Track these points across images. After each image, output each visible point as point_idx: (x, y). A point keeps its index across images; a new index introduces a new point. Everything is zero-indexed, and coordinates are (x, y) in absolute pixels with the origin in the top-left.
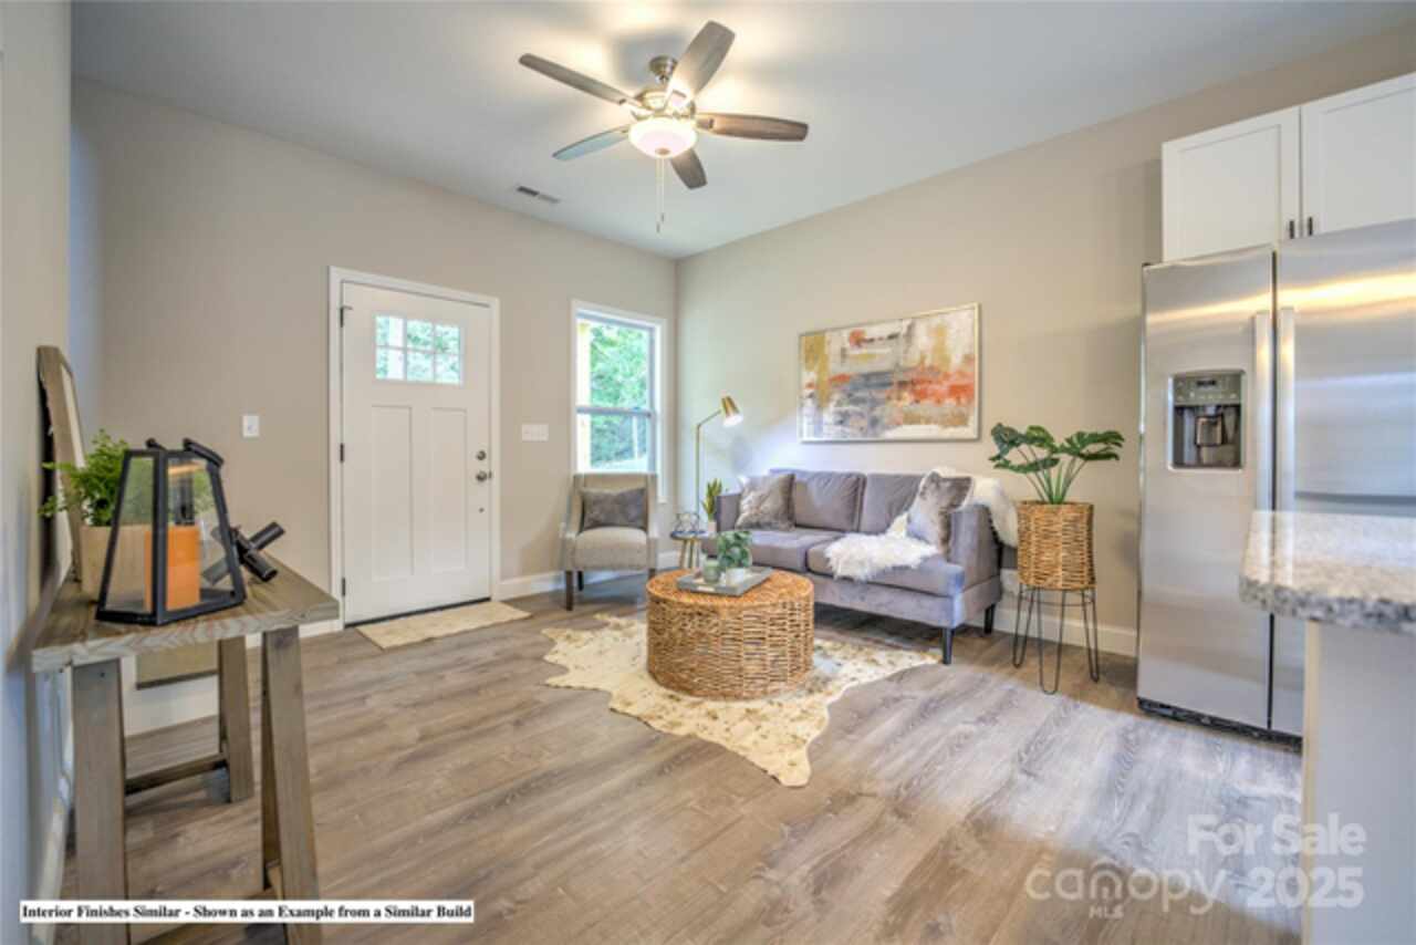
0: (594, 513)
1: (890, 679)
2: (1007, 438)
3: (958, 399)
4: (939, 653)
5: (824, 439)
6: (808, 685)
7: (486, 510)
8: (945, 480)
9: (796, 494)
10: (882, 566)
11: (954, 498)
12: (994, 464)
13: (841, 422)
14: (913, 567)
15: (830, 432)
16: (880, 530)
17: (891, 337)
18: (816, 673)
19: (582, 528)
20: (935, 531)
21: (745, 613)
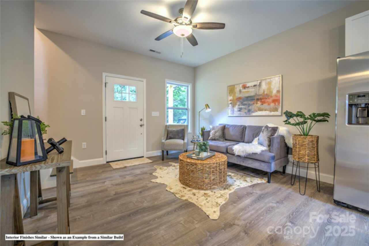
0: (170, 135)
1: (250, 186)
2: (289, 115)
3: (275, 104)
4: (266, 179)
5: (235, 115)
6: (224, 187)
7: (142, 134)
8: (270, 127)
9: (226, 131)
10: (249, 153)
11: (272, 133)
12: (285, 123)
13: (239, 111)
14: (258, 153)
15: (236, 113)
16: (250, 142)
17: (254, 86)
18: (227, 183)
19: (167, 139)
20: (266, 143)
21: (205, 165)
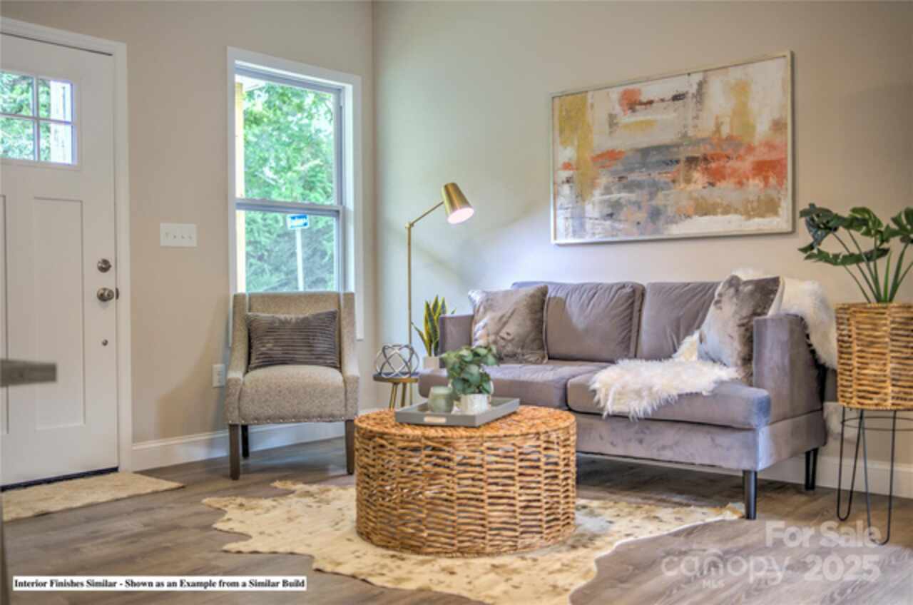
0: (268, 346)
2: (822, 222)
3: (766, 179)
4: (741, 508)
5: (587, 239)
7: (112, 342)
8: (747, 283)
9: (550, 317)
10: (665, 395)
11: (758, 306)
12: (805, 255)
13: (611, 215)
14: (705, 393)
15: (597, 229)
16: (663, 353)
17: (676, 98)
19: (249, 368)
20: (732, 349)
21: (486, 445)
